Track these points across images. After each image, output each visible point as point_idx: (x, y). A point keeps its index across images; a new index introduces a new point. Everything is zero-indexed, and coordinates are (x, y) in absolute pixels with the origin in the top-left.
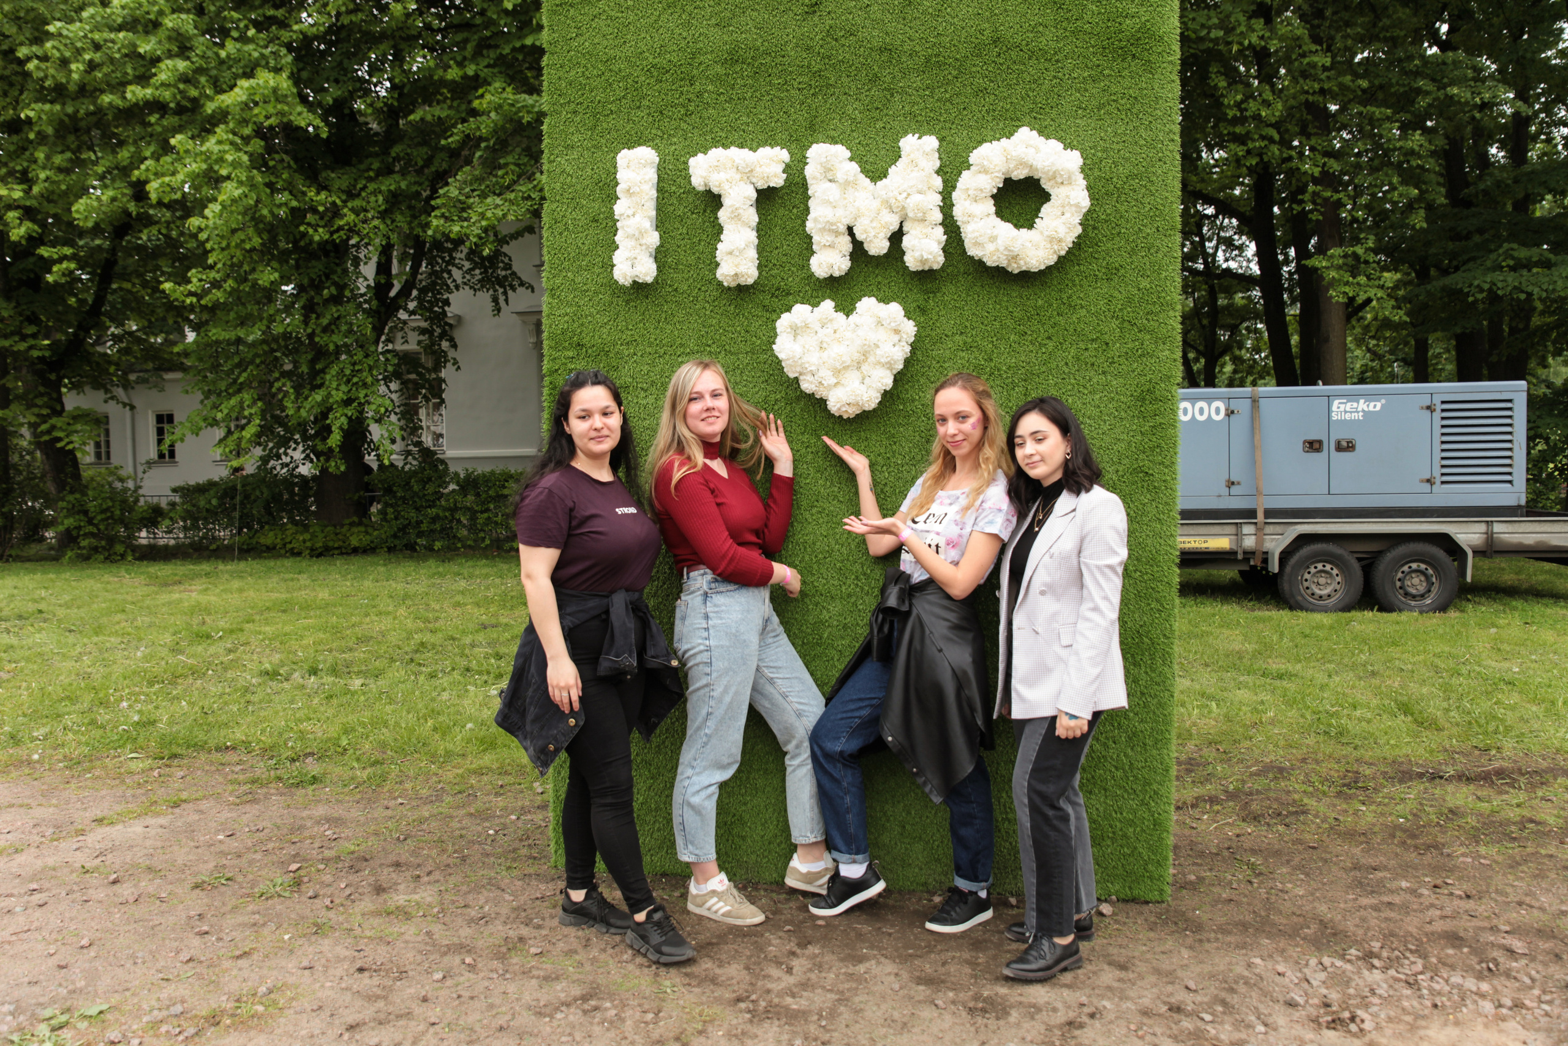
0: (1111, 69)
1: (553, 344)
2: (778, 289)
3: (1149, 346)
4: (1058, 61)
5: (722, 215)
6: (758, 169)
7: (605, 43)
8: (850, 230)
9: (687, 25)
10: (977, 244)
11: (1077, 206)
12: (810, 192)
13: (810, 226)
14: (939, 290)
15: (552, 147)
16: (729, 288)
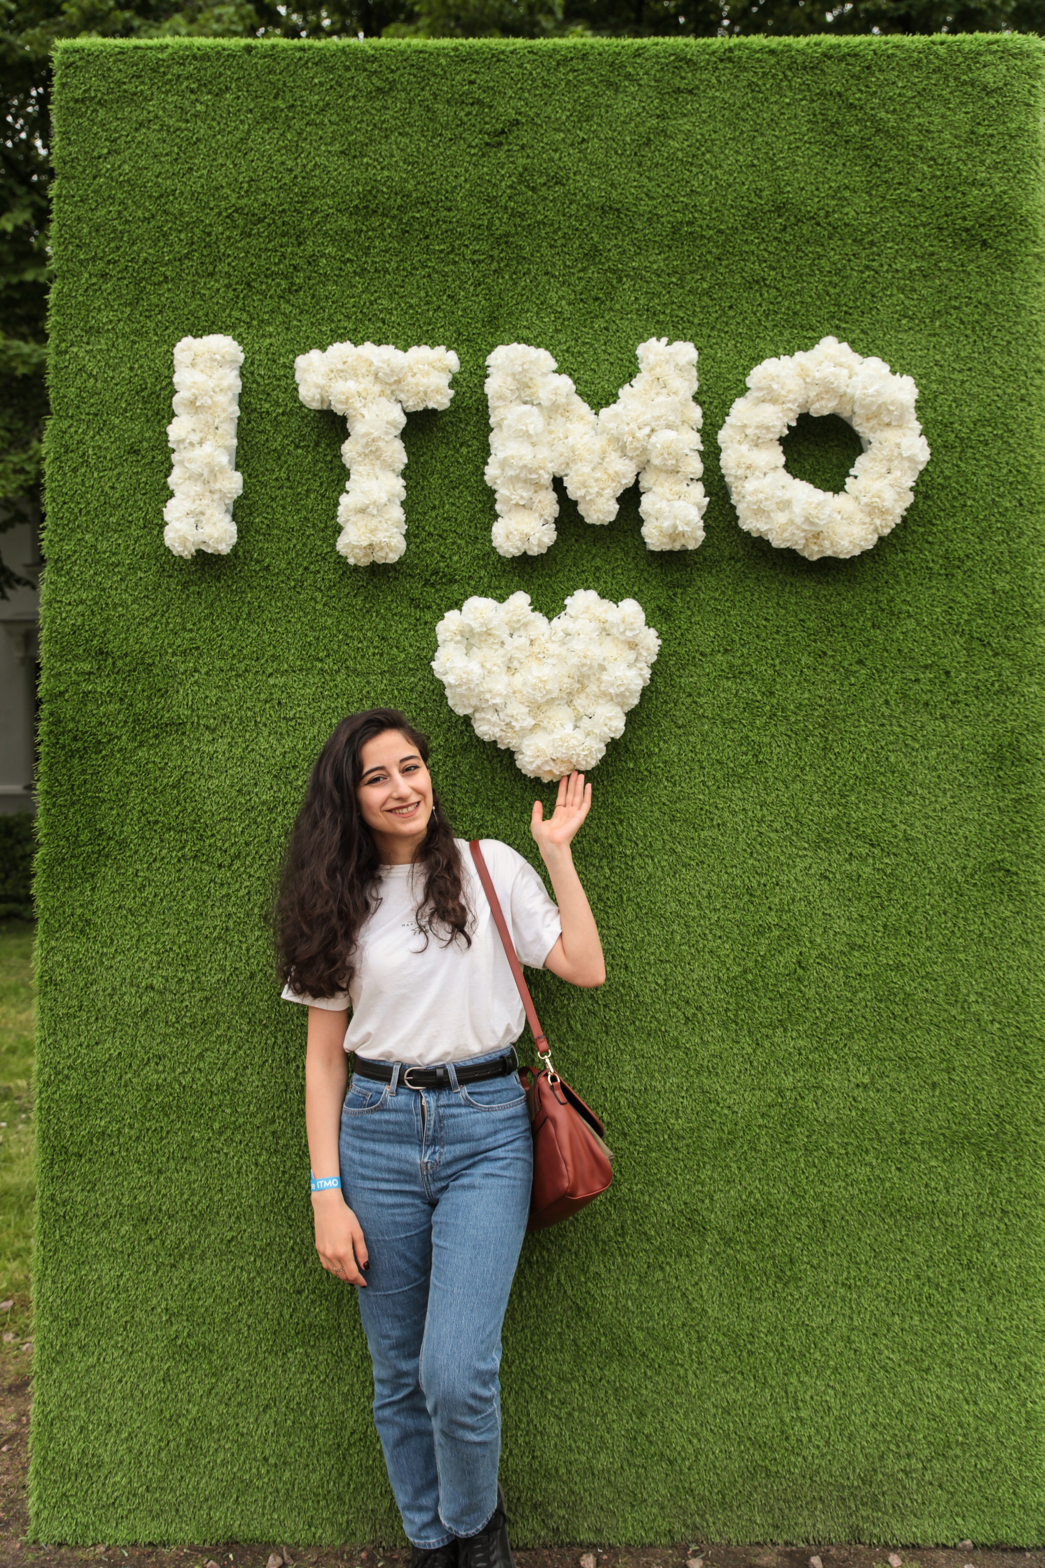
0: (950, 261)
1: (57, 650)
2: (435, 573)
3: (1011, 680)
4: (872, 243)
5: (349, 450)
6: (410, 379)
7: (157, 168)
8: (558, 484)
9: (295, 149)
10: (760, 512)
11: (911, 459)
12: (492, 421)
13: (492, 472)
14: (690, 582)
15: (63, 329)
16: (356, 568)
